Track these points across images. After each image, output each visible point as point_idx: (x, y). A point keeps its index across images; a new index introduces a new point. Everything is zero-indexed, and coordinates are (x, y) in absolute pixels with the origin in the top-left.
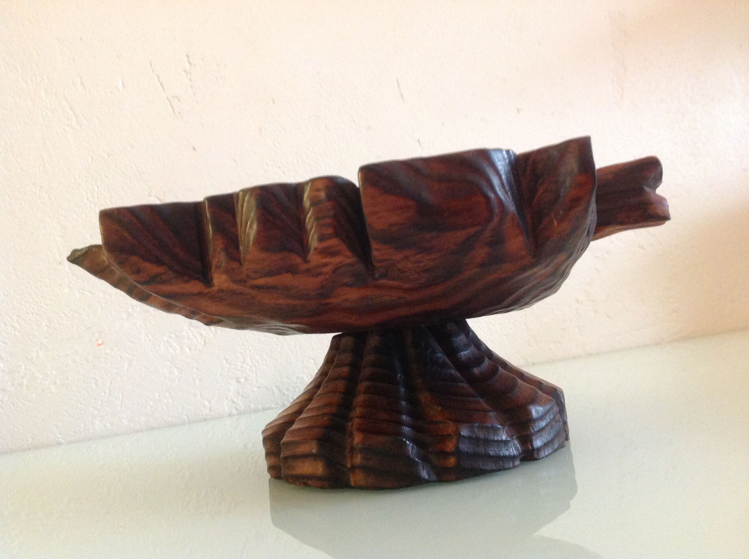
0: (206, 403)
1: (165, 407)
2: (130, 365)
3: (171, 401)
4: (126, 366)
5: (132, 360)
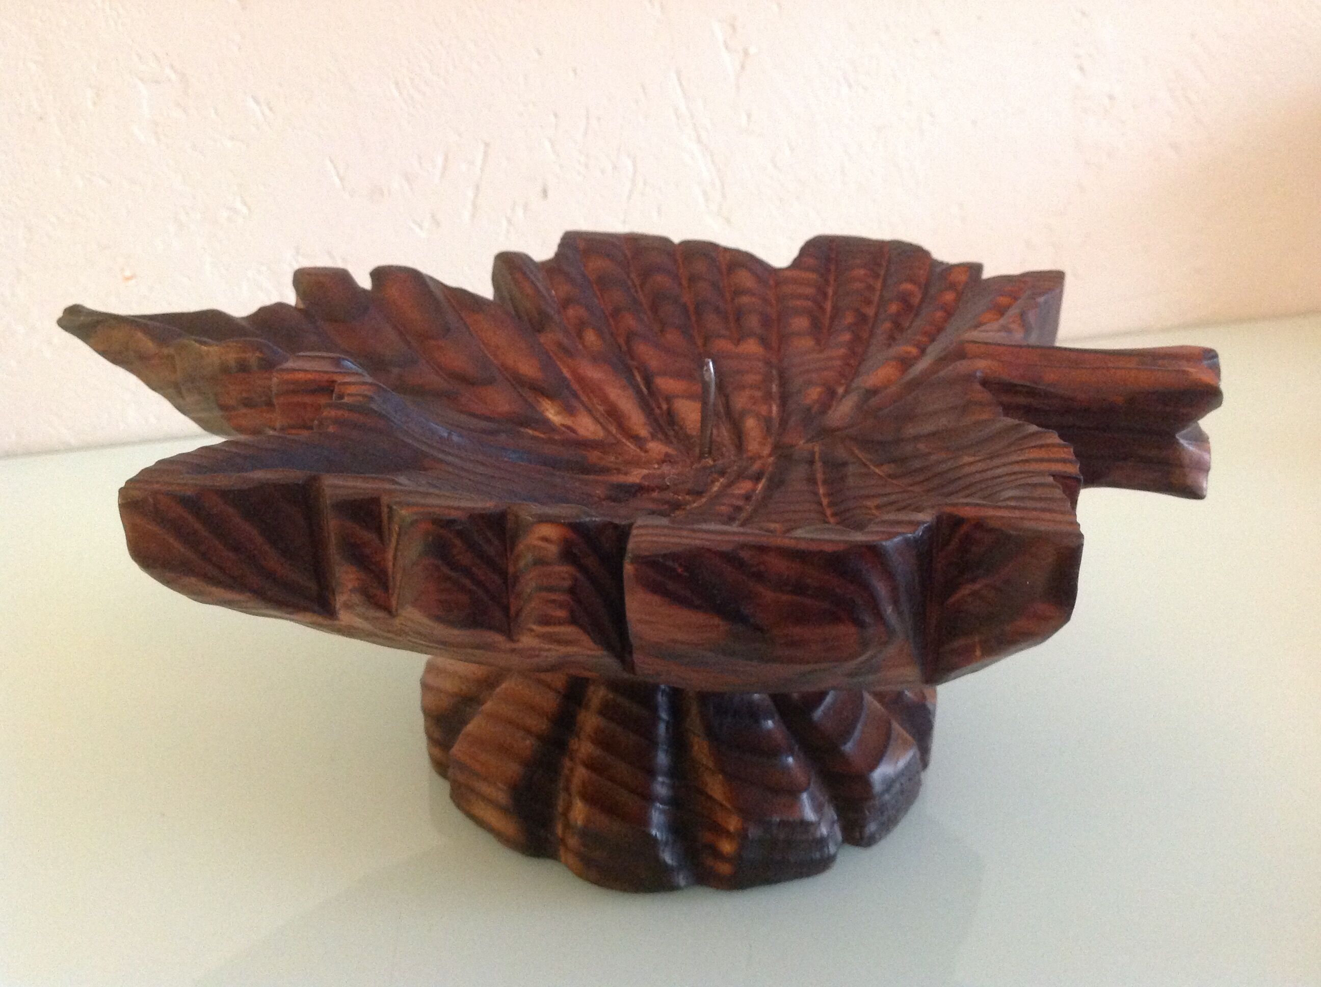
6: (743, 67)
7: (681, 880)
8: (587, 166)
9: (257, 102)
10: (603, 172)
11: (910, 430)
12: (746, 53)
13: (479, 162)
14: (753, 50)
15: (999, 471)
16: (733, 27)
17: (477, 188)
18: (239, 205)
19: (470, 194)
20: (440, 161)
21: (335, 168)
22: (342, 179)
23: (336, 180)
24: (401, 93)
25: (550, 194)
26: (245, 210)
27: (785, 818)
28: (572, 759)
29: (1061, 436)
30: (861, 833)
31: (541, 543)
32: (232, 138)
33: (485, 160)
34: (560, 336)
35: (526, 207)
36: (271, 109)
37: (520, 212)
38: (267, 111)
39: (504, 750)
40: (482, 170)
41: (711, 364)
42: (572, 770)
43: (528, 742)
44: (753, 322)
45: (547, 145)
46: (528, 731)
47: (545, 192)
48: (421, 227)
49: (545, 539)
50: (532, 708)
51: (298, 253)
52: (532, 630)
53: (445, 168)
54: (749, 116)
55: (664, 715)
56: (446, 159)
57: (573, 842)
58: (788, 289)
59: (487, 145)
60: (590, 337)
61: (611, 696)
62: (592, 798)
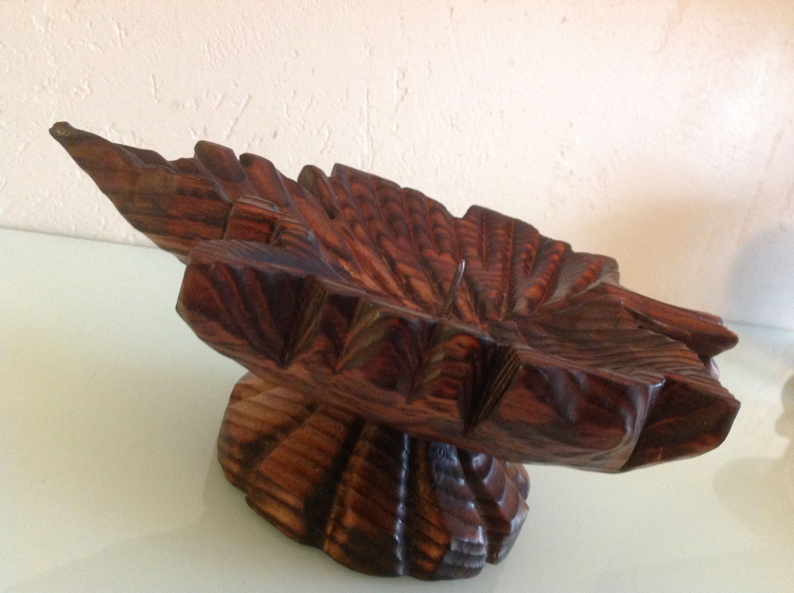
0: (103, 220)
1: (53, 210)
2: (25, 148)
3: (61, 204)
4: (20, 149)
5: (29, 143)
6: (402, 98)
7: (401, 571)
8: (303, 127)
9: (119, 27)
10: (311, 133)
11: (580, 326)
12: (406, 91)
13: (242, 106)
14: (410, 91)
15: (666, 360)
16: (404, 75)
17: (237, 120)
18: (85, 87)
19: (231, 123)
20: (220, 97)
21: (154, 82)
22: (156, 90)
23: (153, 91)
24: (209, 50)
25: (278, 136)
26: (89, 91)
27: (471, 541)
28: (345, 485)
29: (688, 346)
30: (497, 555)
31: (457, 348)
32: (96, 44)
33: (246, 105)
34: (344, 224)
35: (261, 140)
36: (126, 34)
37: (257, 141)
38: (123, 33)
39: (299, 472)
40: (243, 111)
41: (464, 263)
42: (345, 493)
43: (317, 470)
44: (447, 244)
45: (285, 107)
46: (317, 464)
47: (275, 135)
48: (195, 133)
49: (460, 345)
50: (320, 449)
51: (113, 127)
52: (425, 398)
53: (221, 102)
54: (398, 126)
55: (405, 466)
56: (224, 97)
57: (341, 537)
58: (463, 231)
59: (250, 97)
60: (359, 229)
61: (374, 449)
62: (360, 512)
